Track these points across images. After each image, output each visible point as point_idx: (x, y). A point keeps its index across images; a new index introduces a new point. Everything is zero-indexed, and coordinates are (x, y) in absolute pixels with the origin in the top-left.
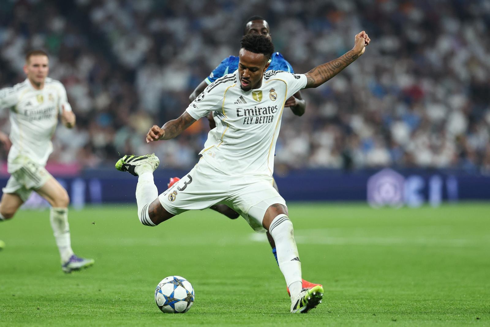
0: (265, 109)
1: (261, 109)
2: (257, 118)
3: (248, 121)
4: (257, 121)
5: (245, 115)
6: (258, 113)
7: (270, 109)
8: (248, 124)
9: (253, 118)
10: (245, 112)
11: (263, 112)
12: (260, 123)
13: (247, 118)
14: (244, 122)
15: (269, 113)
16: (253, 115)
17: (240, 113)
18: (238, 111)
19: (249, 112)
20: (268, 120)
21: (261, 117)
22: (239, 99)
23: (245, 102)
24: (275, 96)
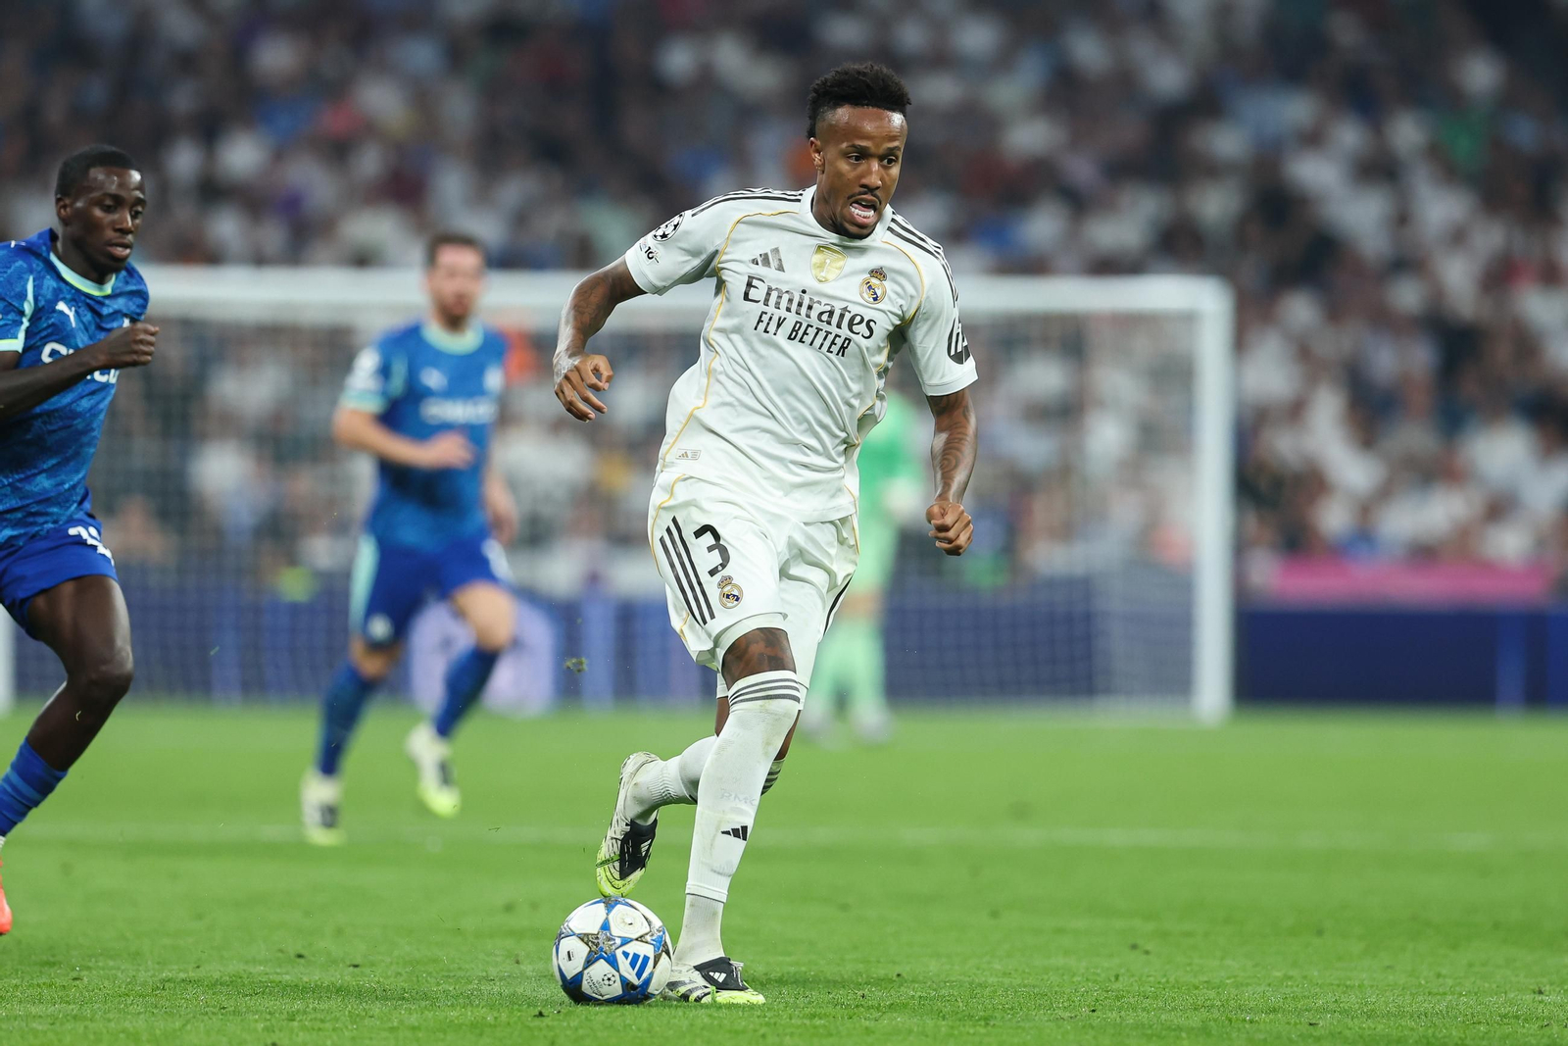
0: (829, 308)
1: (819, 303)
2: (798, 325)
3: (768, 324)
4: (794, 333)
5: (766, 303)
6: (804, 310)
7: (847, 317)
8: (766, 331)
9: (785, 319)
10: (768, 294)
11: (822, 313)
12: (801, 341)
13: (769, 315)
14: (758, 323)
15: (839, 326)
16: (788, 310)
17: (753, 293)
18: (749, 285)
19: (780, 297)
20: (827, 344)
21: (809, 326)
22: (766, 254)
23: (781, 268)
24: (879, 293)
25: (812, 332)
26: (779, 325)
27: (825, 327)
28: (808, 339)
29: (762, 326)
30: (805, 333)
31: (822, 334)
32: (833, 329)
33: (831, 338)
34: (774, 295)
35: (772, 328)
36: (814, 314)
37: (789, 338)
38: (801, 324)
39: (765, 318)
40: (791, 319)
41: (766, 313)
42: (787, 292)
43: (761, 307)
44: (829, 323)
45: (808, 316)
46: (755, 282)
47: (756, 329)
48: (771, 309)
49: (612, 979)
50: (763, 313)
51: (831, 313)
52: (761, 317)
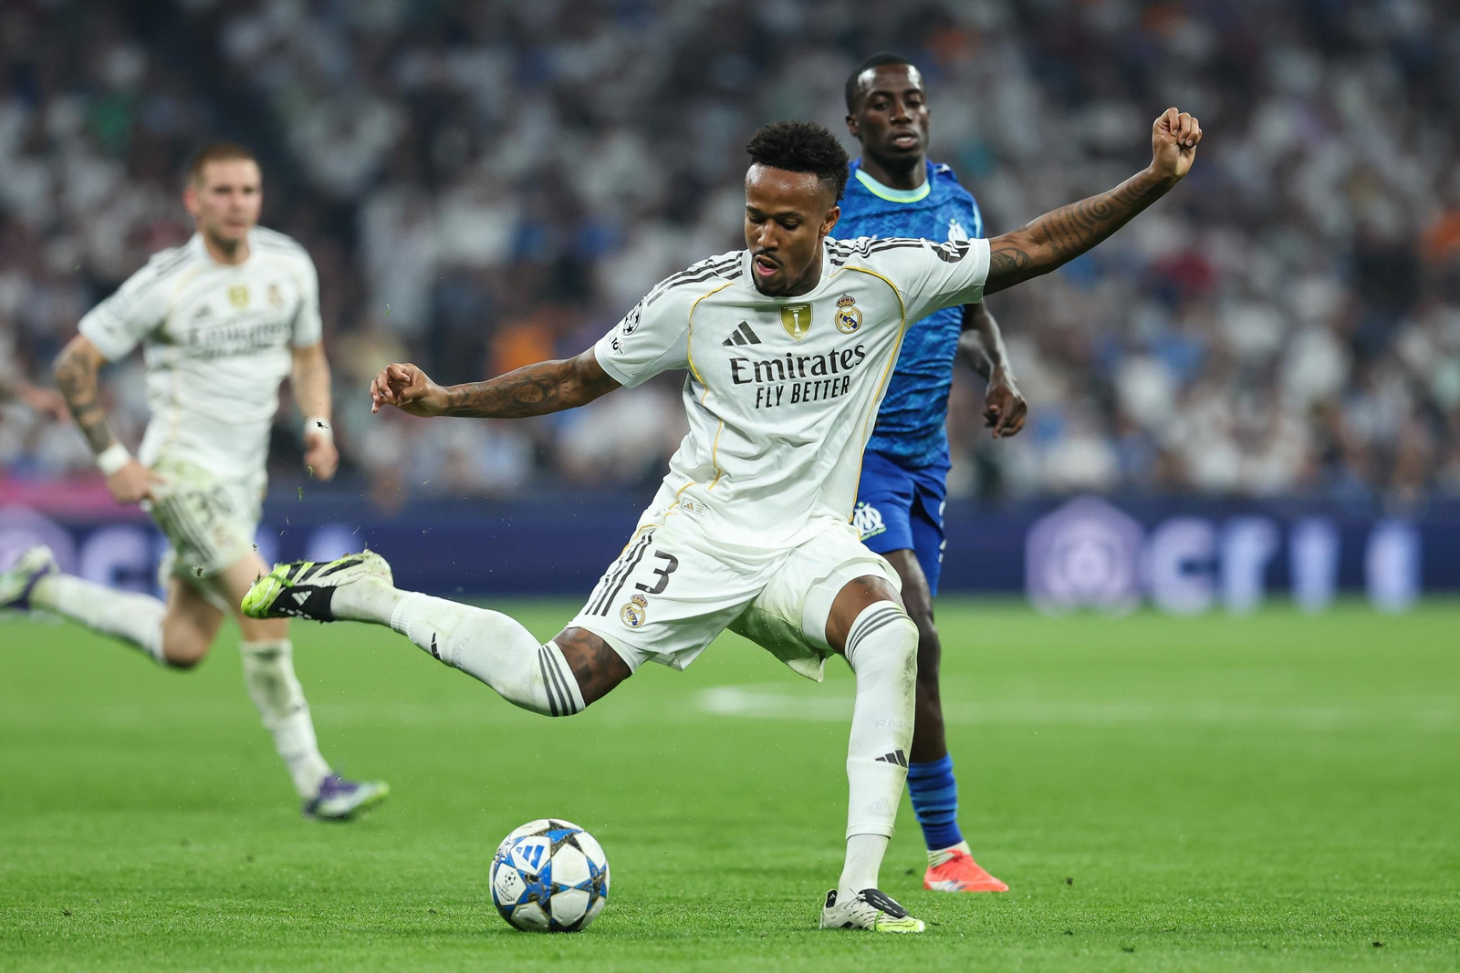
0: (819, 360)
1: (808, 359)
2: (797, 387)
3: (768, 398)
4: (796, 396)
5: (759, 380)
6: (796, 372)
7: (838, 358)
8: (768, 405)
9: (782, 387)
10: (758, 371)
11: (814, 368)
12: (805, 400)
13: (766, 389)
14: (758, 401)
15: (834, 371)
16: (782, 377)
17: (741, 374)
18: (735, 367)
19: (769, 370)
20: (830, 391)
21: (807, 384)
22: (736, 332)
23: (755, 340)
24: (855, 318)
25: (811, 388)
26: (779, 395)
27: (822, 377)
28: (810, 396)
29: (763, 402)
30: (806, 392)
31: (822, 385)
32: (830, 375)
33: (831, 385)
34: (763, 369)
35: (773, 400)
36: (807, 371)
37: (793, 402)
38: (799, 385)
39: (764, 394)
40: (788, 386)
41: (763, 389)
42: (773, 362)
43: (754, 385)
44: (824, 372)
45: (803, 375)
46: (740, 364)
47: (757, 407)
48: (765, 382)
49: (512, 877)
50: (759, 390)
51: (823, 363)
52: (759, 394)
